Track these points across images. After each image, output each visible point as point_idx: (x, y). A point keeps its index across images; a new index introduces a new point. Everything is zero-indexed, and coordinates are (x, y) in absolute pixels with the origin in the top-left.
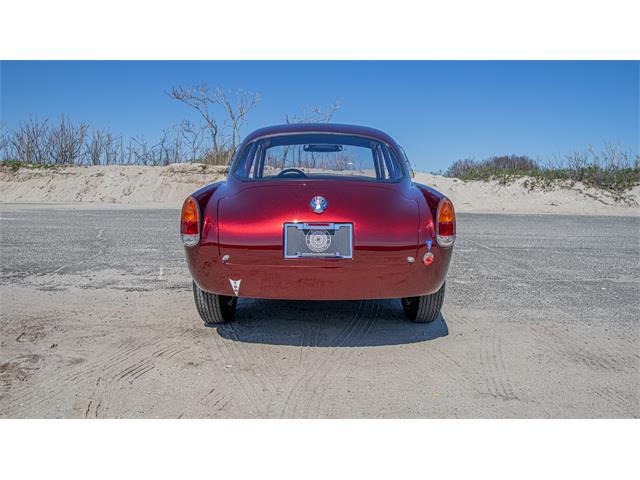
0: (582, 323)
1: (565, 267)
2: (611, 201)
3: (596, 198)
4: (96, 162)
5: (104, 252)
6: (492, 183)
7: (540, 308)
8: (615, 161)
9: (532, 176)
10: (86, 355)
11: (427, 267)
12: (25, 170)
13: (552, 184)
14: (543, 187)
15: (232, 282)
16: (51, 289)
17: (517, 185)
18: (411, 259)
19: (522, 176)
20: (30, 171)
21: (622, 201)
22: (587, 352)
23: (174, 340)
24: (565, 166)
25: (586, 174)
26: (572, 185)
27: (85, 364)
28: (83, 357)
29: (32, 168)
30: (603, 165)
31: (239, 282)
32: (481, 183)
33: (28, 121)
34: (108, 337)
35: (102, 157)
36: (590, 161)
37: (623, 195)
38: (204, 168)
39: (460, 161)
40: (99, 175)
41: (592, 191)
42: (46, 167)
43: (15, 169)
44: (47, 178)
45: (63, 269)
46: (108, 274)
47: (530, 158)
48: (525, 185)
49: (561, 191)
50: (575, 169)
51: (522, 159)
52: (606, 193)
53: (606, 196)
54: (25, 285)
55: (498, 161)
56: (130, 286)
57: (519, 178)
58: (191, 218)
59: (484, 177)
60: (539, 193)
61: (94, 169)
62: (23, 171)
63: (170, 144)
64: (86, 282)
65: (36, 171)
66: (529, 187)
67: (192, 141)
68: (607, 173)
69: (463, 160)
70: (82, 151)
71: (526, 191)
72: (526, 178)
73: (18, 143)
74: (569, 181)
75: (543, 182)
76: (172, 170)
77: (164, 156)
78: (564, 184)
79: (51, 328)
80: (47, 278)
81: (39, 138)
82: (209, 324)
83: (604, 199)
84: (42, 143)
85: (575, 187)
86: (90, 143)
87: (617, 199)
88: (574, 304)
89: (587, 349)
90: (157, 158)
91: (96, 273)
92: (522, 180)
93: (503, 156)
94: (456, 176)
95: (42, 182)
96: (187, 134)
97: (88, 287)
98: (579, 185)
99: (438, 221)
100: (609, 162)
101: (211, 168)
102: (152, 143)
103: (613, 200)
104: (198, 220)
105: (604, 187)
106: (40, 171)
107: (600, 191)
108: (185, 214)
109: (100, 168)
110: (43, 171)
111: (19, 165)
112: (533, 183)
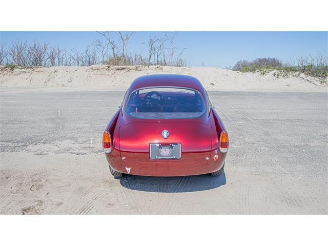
0: (289, 175)
1: (287, 135)
2: (318, 83)
3: (311, 82)
4: (53, 64)
5: (63, 128)
6: (257, 74)
7: (271, 166)
8: (323, 61)
9: (278, 70)
10: (63, 200)
11: (215, 162)
12: (17, 70)
13: (288, 74)
14: (284, 76)
15: (127, 169)
16: (41, 154)
17: (270, 75)
18: (207, 158)
19: (273, 69)
20: (20, 70)
21: (325, 83)
22: (289, 195)
23: (101, 188)
24: (296, 65)
25: (306, 69)
26: (299, 75)
27: (63, 205)
28: (62, 201)
29: (21, 69)
30: (316, 64)
31: (130, 169)
32: (252, 73)
33: (17, 42)
34: (71, 187)
35: (56, 61)
36: (309, 61)
37: (325, 80)
38: (109, 67)
39: (241, 61)
40: (55, 72)
41: (309, 78)
42: (28, 68)
43: (12, 69)
44: (29, 74)
45: (45, 140)
46: (66, 143)
47: (278, 59)
48: (274, 75)
49: (293, 78)
50: (301, 66)
51: (274, 59)
52: (317, 79)
53: (316, 80)
54: (28, 151)
55: (261, 61)
56: (77, 151)
57: (271, 71)
58: (107, 141)
59: (253, 70)
60: (281, 79)
61: (52, 69)
62: (16, 70)
63: (90, 52)
64: (56, 149)
65: (23, 70)
66: (276, 76)
67: (102, 50)
68: (317, 68)
69: (242, 61)
70: (46, 58)
71: (274, 78)
72: (275, 71)
73: (12, 54)
74: (297, 73)
75: (284, 73)
76: (92, 69)
77: (88, 59)
78: (295, 75)
79: (44, 181)
80: (38, 147)
81: (23, 51)
82: (116, 178)
83: (315, 82)
84: (25, 54)
85: (300, 76)
86: (49, 53)
87: (322, 82)
88: (288, 162)
89: (289, 193)
90: (84, 60)
91: (60, 143)
92: (273, 72)
93: (263, 58)
94: (239, 70)
95: (26, 76)
96: (99, 47)
97: (58, 152)
98: (303, 75)
99: (220, 141)
100: (319, 62)
101: (112, 67)
102: (81, 52)
103: (320, 83)
104: (110, 141)
105: (316, 76)
106: (25, 70)
107: (313, 78)
108: (104, 139)
109: (56, 68)
110: (26, 70)
111: (14, 67)
112: (279, 74)
